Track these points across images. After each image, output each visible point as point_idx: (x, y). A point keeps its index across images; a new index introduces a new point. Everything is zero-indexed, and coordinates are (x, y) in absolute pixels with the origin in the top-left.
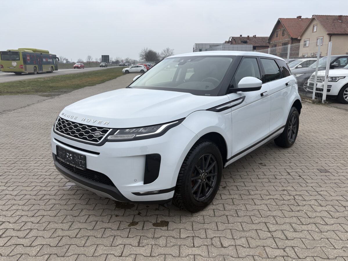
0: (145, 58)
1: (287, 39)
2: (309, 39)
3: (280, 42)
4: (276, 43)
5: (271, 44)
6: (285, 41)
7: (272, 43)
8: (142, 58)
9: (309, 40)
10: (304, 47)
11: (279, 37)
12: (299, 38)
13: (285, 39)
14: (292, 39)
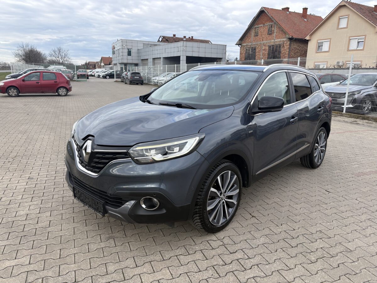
0: (23, 59)
1: (279, 40)
2: (330, 39)
3: (264, 43)
4: (254, 45)
5: (244, 46)
6: (275, 42)
7: (247, 45)
8: (18, 59)
9: (330, 41)
10: (317, 53)
11: (262, 35)
12: (307, 38)
13: (274, 40)
14: (291, 39)
